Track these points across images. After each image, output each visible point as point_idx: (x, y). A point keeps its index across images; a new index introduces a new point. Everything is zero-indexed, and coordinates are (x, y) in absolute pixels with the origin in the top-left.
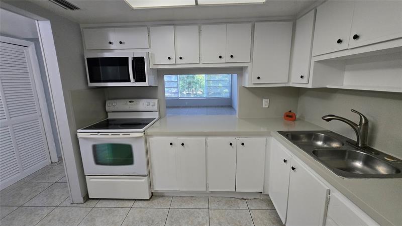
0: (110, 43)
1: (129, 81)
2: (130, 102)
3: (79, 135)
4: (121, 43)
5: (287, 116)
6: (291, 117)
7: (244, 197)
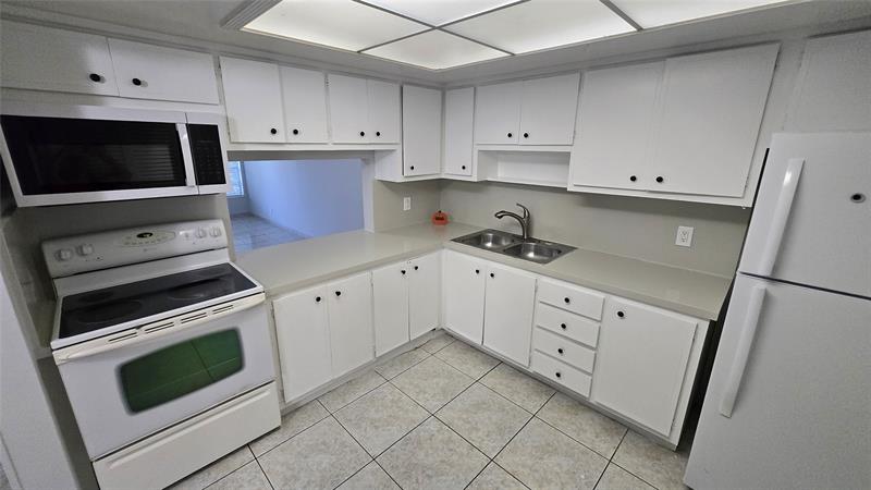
0: (96, 78)
1: (183, 183)
2: (141, 236)
3: (59, 357)
4: (137, 82)
5: (437, 219)
6: (442, 219)
7: (417, 346)
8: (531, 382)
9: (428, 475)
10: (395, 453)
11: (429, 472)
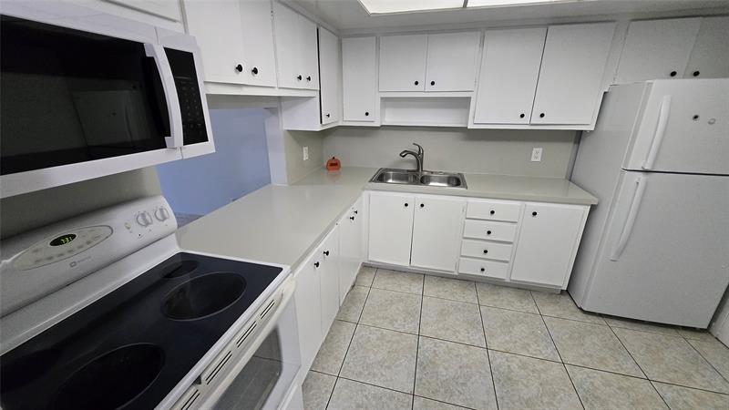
2: (56, 243)
8: (456, 282)
9: (462, 384)
10: (424, 381)
11: (461, 381)
